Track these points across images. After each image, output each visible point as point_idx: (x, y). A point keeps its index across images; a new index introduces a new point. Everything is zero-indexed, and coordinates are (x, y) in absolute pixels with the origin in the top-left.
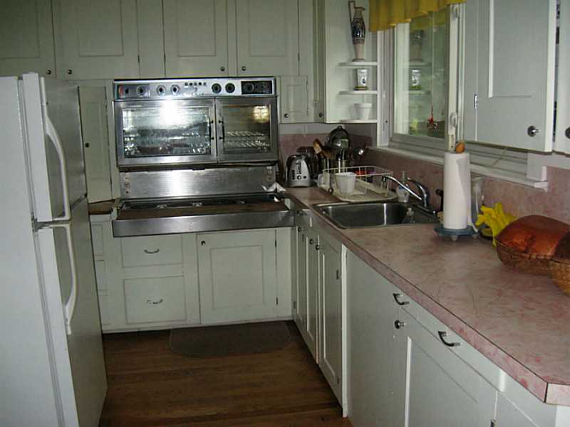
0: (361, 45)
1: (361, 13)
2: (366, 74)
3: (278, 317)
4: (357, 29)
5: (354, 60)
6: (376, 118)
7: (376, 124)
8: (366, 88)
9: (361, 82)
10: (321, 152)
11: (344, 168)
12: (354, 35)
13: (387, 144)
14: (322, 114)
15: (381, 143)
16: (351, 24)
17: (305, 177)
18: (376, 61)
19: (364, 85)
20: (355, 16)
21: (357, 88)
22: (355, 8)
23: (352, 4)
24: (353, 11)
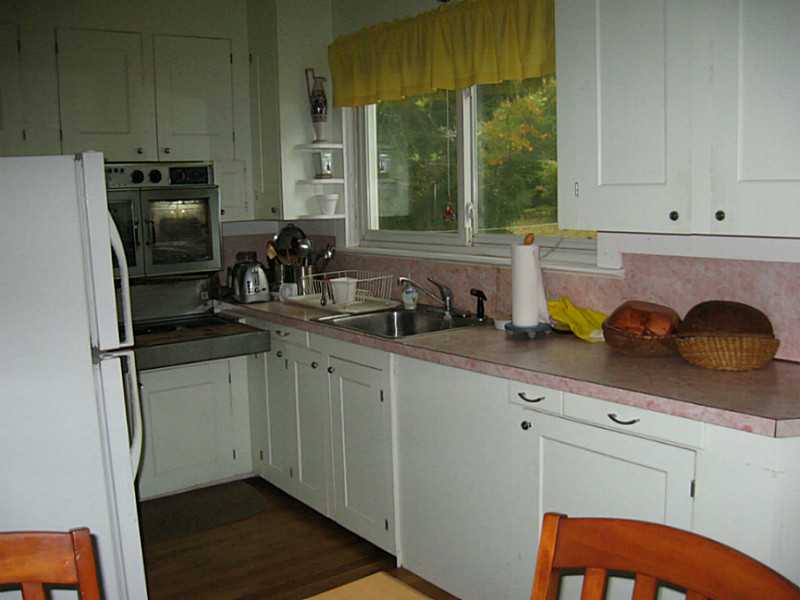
0: (323, 124)
1: (321, 84)
2: (330, 159)
3: (237, 475)
4: (317, 105)
5: (314, 142)
6: (344, 213)
7: (344, 220)
8: (330, 177)
9: (325, 168)
10: (276, 257)
11: (310, 276)
12: (314, 112)
13: (357, 244)
14: (277, 210)
15: (350, 242)
16: (310, 97)
17: (264, 289)
18: (342, 143)
19: (329, 172)
20: (314, 87)
21: (320, 176)
22: (314, 78)
23: (310, 74)
24: (311, 81)
